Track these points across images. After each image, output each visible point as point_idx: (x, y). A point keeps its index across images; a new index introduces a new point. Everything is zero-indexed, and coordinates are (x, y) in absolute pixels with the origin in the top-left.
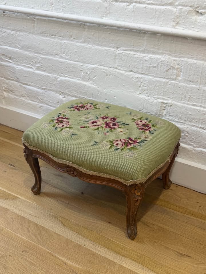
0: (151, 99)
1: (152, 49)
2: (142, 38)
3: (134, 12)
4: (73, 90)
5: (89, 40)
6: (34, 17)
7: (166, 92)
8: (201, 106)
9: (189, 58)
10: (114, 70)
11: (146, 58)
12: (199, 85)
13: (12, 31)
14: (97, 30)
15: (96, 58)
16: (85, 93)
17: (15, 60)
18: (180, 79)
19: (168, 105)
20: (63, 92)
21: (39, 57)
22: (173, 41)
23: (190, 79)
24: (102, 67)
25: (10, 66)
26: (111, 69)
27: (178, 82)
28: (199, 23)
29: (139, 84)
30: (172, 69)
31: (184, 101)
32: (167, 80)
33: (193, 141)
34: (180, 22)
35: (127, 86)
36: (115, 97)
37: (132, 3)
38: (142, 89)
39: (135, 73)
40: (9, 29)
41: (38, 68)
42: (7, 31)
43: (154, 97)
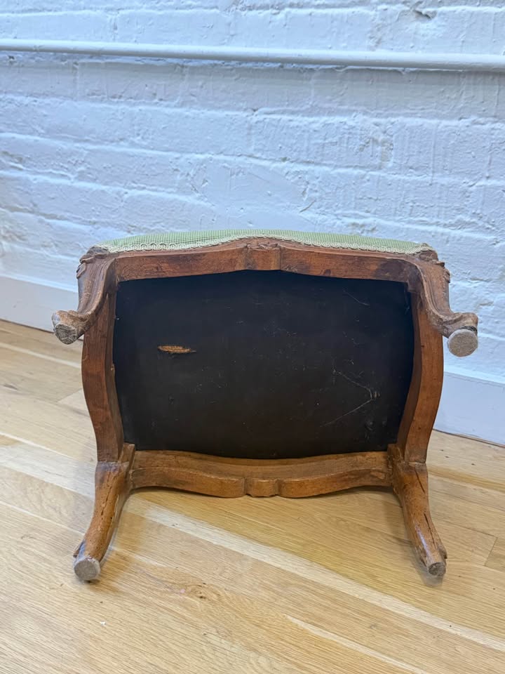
0: (330, 219)
1: (327, 105)
2: (305, 82)
3: (287, 27)
4: (158, 217)
5: (193, 98)
6: (74, 61)
7: (361, 199)
8: (438, 222)
9: (406, 115)
10: (247, 162)
11: (315, 126)
12: (431, 174)
13: (27, 96)
14: (210, 75)
15: (208, 138)
17: (32, 162)
18: (390, 165)
20: (135, 225)
21: (85, 149)
22: (370, 83)
23: (410, 164)
24: (222, 157)
25: (17, 179)
26: (241, 159)
27: (385, 172)
28: (423, 36)
29: (303, 187)
30: (371, 144)
31: (400, 215)
32: (363, 172)
34: (384, 39)
35: (276, 195)
36: (250, 223)
37: (283, 8)
38: (310, 199)
39: (292, 162)
40: (21, 94)
41: (79, 176)
42: (16, 98)
43: (336, 215)
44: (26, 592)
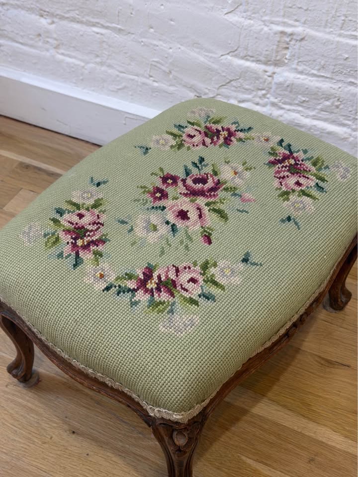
0: (257, 25)
7: (291, 7)
16: (101, 12)
19: (295, 37)
20: (47, 10)
31: (331, 27)
33: (350, 117)
36: (171, 20)
38: (235, 2)
43: (264, 21)
44: (23, 449)
